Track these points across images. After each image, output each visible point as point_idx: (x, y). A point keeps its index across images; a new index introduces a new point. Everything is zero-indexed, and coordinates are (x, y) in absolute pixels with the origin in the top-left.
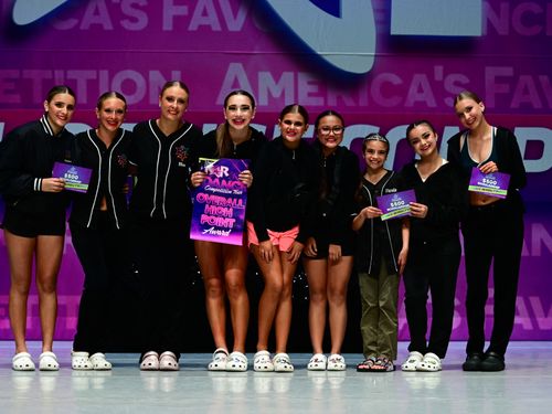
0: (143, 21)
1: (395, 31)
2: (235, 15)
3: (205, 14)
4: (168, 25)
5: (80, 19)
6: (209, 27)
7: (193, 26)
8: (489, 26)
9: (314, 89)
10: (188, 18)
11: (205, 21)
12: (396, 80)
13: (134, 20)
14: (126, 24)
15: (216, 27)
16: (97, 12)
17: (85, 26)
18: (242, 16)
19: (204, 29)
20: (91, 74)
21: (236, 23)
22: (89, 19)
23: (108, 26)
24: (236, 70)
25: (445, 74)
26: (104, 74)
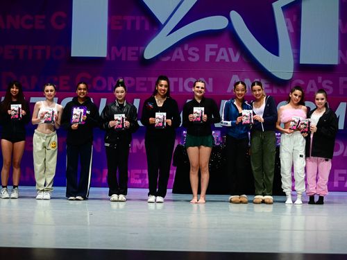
0: (197, 58)
1: (302, 62)
2: (235, 55)
3: (223, 55)
4: (207, 59)
5: (171, 56)
6: (224, 60)
7: (218, 60)
8: (341, 60)
9: (268, 86)
10: (216, 57)
11: (223, 58)
12: (302, 82)
13: (193, 57)
14: (190, 59)
15: (227, 60)
16: (178, 54)
17: (173, 60)
18: (238, 56)
19: (222, 61)
20: (176, 79)
21: (236, 58)
22: (175, 56)
23: (183, 60)
24: (235, 78)
25: (323, 80)
26: (181, 79)
